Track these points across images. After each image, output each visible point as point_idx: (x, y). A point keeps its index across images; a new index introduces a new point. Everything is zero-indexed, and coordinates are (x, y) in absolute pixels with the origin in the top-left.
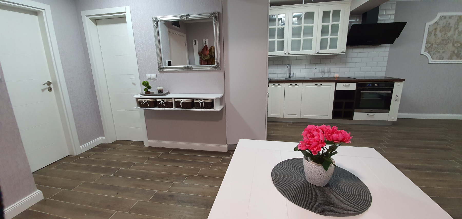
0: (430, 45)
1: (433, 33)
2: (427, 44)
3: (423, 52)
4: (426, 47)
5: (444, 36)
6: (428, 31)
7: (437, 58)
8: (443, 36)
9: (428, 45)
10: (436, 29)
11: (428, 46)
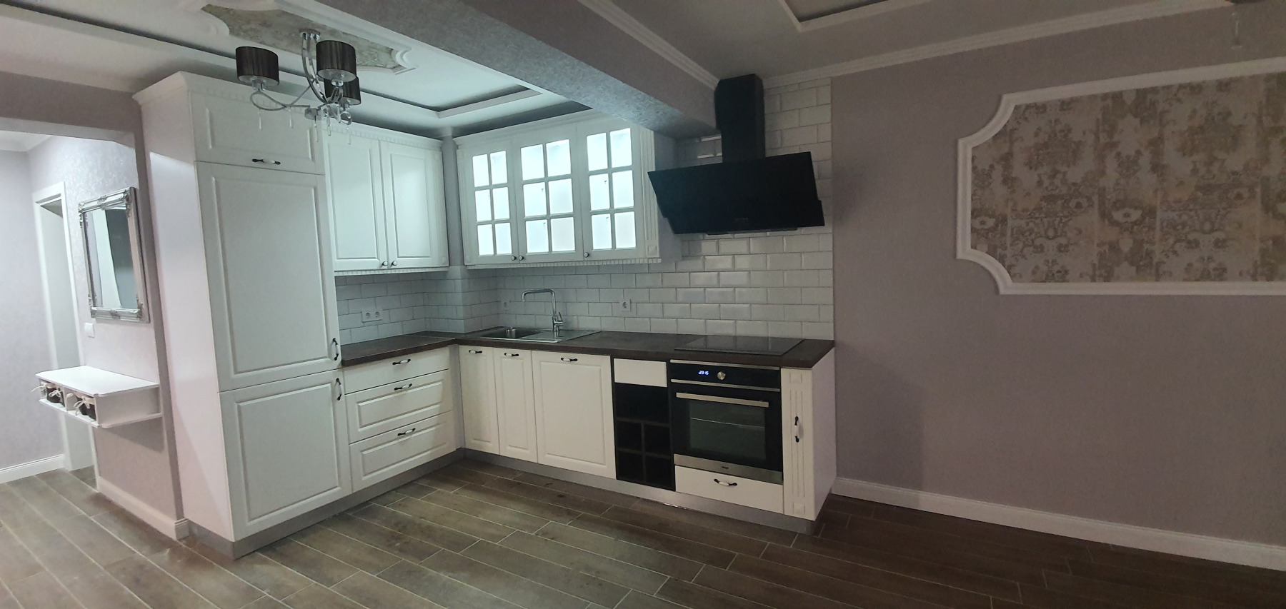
0: (990, 222)
1: (997, 175)
2: (979, 219)
3: (965, 250)
4: (973, 230)
5: (1052, 184)
6: (974, 168)
7: (1034, 273)
8: (1046, 183)
9: (983, 223)
10: (1007, 159)
11: (986, 227)
